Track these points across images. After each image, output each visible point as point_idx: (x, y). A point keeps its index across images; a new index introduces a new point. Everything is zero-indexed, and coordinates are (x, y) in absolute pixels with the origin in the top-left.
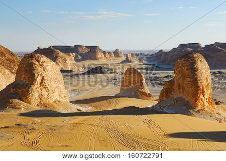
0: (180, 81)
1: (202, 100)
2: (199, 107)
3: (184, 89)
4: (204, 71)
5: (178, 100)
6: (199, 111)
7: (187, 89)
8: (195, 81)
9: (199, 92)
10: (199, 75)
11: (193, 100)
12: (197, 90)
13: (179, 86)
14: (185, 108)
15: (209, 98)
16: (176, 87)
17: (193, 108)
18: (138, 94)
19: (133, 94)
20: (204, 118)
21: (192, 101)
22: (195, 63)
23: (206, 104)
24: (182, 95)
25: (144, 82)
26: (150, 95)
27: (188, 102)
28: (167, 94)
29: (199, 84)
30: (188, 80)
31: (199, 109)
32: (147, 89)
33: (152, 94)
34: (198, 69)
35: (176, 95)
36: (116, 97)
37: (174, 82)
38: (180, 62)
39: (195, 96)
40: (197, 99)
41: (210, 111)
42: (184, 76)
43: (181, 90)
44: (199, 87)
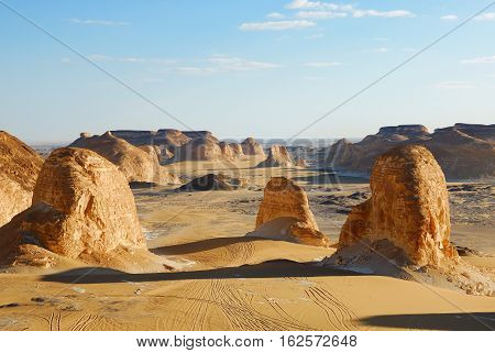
0: (383, 205)
1: (429, 245)
2: (424, 261)
3: (391, 222)
4: (434, 183)
5: (378, 245)
6: (423, 270)
7: (398, 222)
8: (414, 204)
9: (424, 228)
10: (423, 192)
11: (411, 245)
12: (419, 225)
13: (381, 214)
14: (393, 262)
15: (445, 241)
16: (373, 218)
17: (410, 264)
18: (295, 233)
19: (283, 232)
20: (434, 283)
21: (408, 248)
22: (414, 166)
23: (439, 255)
24: (387, 235)
25: (306, 206)
26: (318, 236)
27: (400, 250)
28: (355, 232)
29: (424, 212)
30: (399, 203)
31: (425, 264)
32: (313, 222)
33: (324, 233)
34: (420, 180)
35: (374, 234)
36: (248, 238)
37: (370, 207)
38: (383, 165)
39: (416, 238)
40: (418, 244)
41: (446, 269)
42: (390, 195)
43: (385, 225)
44: (422, 217)
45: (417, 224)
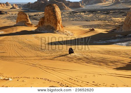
0: (48, 17)
1: (59, 26)
2: (58, 29)
3: (50, 21)
4: (59, 12)
5: (48, 26)
6: (58, 31)
7: (52, 21)
8: (55, 17)
9: (58, 22)
10: (57, 14)
11: (55, 26)
12: (57, 22)
13: (48, 20)
14: (51, 30)
15: (61, 25)
16: (46, 20)
17: (55, 30)
18: (26, 24)
19: (23, 24)
20: (60, 34)
21: (54, 27)
22: (55, 8)
23: (61, 28)
24: (49, 24)
25: (28, 18)
26: (32, 25)
27: (53, 27)
28: (42, 23)
29: (57, 19)
30: (52, 17)
31: (58, 30)
32: (30, 22)
34: (56, 12)
35: (46, 24)
36: (15, 26)
37: (45, 18)
38: (47, 8)
39: (56, 24)
40: (57, 26)
41: (62, 31)
42: (50, 15)
43: (49, 22)
44: (57, 20)
45: (56, 21)
